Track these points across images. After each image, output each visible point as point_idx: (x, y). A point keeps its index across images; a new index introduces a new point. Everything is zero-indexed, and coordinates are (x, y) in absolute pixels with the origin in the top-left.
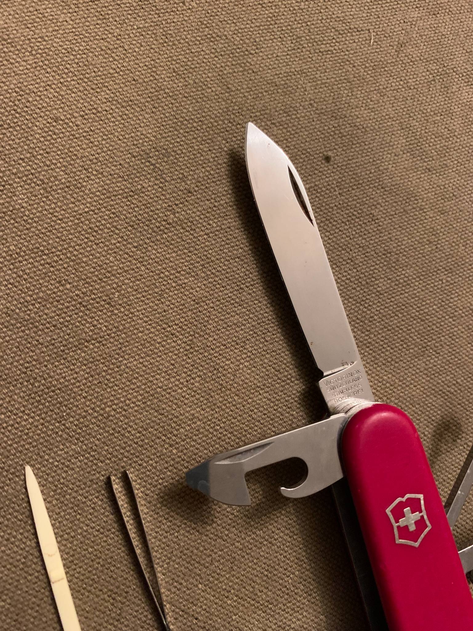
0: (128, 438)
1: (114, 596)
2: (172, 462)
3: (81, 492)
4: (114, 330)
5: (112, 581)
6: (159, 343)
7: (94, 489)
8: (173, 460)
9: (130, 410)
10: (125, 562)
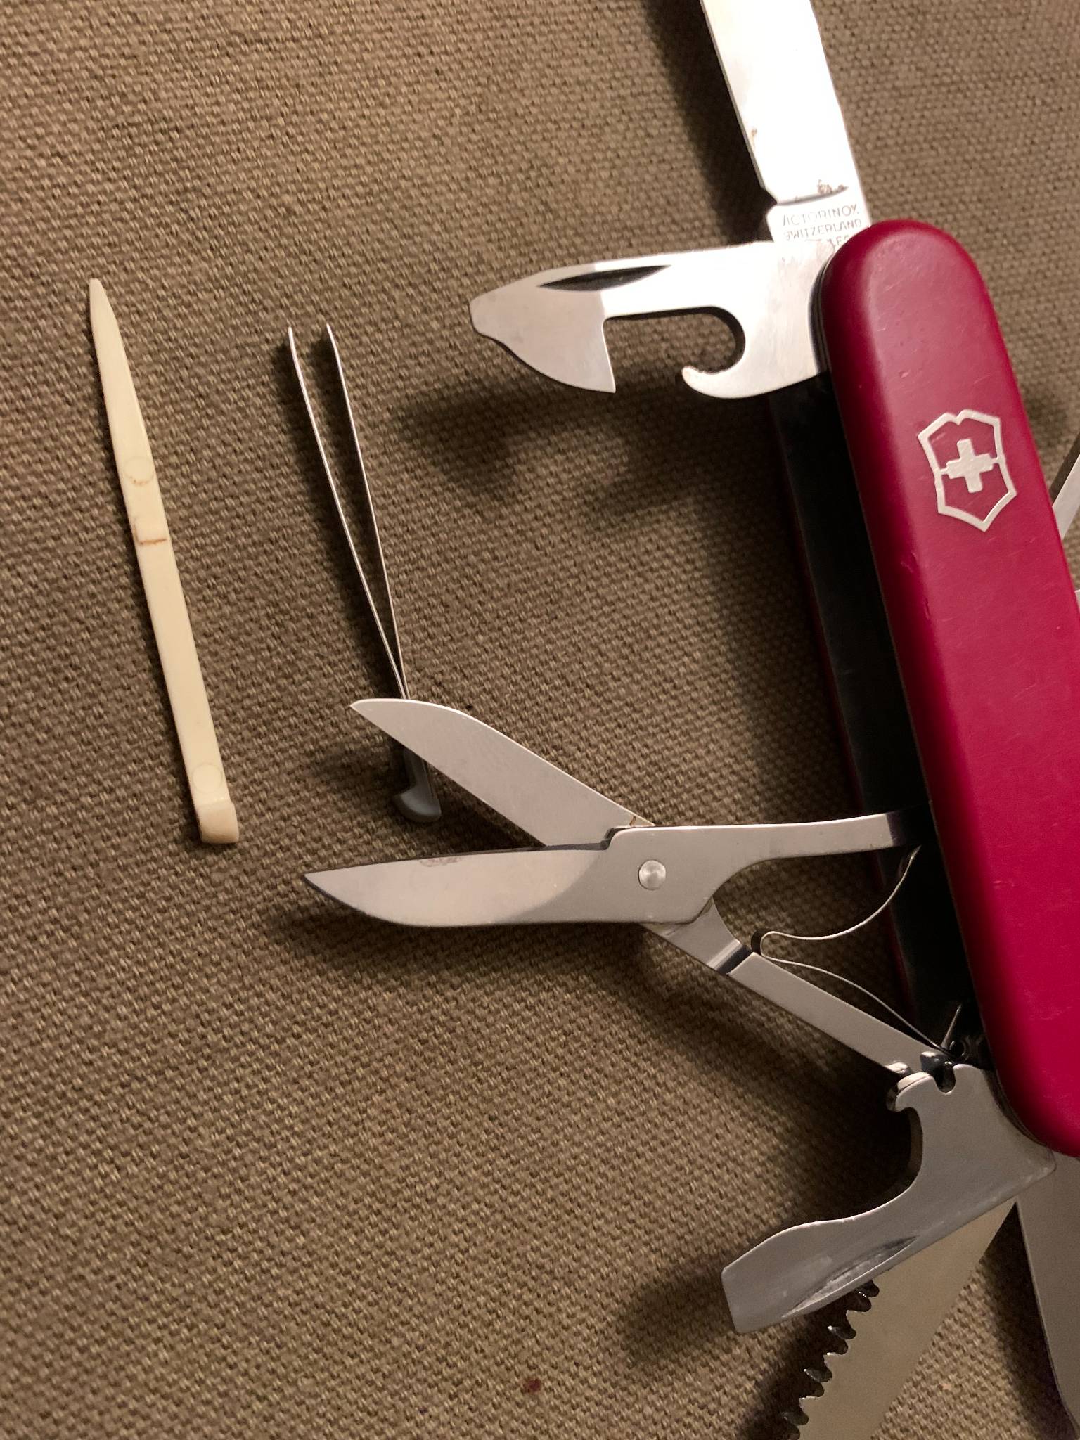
0: (329, 271)
1: (279, 618)
2: (426, 347)
3: (215, 368)
4: (309, 33)
5: (279, 585)
6: (408, 84)
7: (247, 369)
8: (431, 342)
9: (338, 213)
10: (309, 547)
